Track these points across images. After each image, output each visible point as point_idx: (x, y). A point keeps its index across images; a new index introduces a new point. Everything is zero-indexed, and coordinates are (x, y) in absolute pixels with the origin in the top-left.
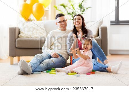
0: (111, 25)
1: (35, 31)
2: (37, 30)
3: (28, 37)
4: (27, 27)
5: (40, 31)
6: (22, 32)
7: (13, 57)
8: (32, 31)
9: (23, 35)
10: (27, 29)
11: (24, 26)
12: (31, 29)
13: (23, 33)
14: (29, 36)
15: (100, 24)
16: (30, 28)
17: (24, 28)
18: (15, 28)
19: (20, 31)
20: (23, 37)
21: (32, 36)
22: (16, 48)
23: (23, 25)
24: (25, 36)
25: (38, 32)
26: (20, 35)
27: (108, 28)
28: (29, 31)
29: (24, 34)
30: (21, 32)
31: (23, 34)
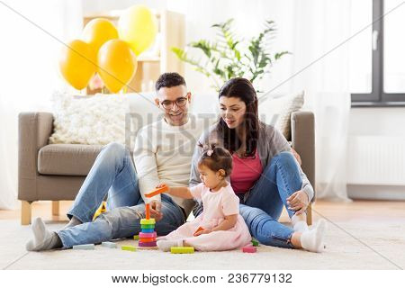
0: (352, 107)
1: (99, 123)
2: (107, 121)
3: (79, 143)
4: (78, 112)
5: (114, 125)
6: (61, 128)
7: (30, 202)
8: (91, 126)
9: (62, 138)
10: (75, 119)
11: (69, 108)
12: (88, 119)
13: (63, 130)
14: (80, 140)
15: (296, 104)
16: (87, 114)
17: (67, 115)
18: (38, 115)
19: (55, 123)
20: (62, 142)
21: (90, 141)
22: (41, 174)
23: (65, 106)
24: (69, 140)
25: (108, 127)
26: (54, 135)
27: (315, 116)
28: (81, 124)
29: (66, 135)
30: (58, 126)
31: (64, 133)
